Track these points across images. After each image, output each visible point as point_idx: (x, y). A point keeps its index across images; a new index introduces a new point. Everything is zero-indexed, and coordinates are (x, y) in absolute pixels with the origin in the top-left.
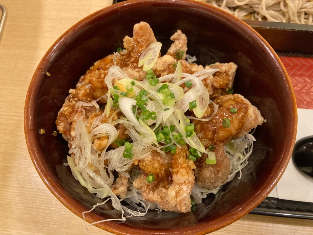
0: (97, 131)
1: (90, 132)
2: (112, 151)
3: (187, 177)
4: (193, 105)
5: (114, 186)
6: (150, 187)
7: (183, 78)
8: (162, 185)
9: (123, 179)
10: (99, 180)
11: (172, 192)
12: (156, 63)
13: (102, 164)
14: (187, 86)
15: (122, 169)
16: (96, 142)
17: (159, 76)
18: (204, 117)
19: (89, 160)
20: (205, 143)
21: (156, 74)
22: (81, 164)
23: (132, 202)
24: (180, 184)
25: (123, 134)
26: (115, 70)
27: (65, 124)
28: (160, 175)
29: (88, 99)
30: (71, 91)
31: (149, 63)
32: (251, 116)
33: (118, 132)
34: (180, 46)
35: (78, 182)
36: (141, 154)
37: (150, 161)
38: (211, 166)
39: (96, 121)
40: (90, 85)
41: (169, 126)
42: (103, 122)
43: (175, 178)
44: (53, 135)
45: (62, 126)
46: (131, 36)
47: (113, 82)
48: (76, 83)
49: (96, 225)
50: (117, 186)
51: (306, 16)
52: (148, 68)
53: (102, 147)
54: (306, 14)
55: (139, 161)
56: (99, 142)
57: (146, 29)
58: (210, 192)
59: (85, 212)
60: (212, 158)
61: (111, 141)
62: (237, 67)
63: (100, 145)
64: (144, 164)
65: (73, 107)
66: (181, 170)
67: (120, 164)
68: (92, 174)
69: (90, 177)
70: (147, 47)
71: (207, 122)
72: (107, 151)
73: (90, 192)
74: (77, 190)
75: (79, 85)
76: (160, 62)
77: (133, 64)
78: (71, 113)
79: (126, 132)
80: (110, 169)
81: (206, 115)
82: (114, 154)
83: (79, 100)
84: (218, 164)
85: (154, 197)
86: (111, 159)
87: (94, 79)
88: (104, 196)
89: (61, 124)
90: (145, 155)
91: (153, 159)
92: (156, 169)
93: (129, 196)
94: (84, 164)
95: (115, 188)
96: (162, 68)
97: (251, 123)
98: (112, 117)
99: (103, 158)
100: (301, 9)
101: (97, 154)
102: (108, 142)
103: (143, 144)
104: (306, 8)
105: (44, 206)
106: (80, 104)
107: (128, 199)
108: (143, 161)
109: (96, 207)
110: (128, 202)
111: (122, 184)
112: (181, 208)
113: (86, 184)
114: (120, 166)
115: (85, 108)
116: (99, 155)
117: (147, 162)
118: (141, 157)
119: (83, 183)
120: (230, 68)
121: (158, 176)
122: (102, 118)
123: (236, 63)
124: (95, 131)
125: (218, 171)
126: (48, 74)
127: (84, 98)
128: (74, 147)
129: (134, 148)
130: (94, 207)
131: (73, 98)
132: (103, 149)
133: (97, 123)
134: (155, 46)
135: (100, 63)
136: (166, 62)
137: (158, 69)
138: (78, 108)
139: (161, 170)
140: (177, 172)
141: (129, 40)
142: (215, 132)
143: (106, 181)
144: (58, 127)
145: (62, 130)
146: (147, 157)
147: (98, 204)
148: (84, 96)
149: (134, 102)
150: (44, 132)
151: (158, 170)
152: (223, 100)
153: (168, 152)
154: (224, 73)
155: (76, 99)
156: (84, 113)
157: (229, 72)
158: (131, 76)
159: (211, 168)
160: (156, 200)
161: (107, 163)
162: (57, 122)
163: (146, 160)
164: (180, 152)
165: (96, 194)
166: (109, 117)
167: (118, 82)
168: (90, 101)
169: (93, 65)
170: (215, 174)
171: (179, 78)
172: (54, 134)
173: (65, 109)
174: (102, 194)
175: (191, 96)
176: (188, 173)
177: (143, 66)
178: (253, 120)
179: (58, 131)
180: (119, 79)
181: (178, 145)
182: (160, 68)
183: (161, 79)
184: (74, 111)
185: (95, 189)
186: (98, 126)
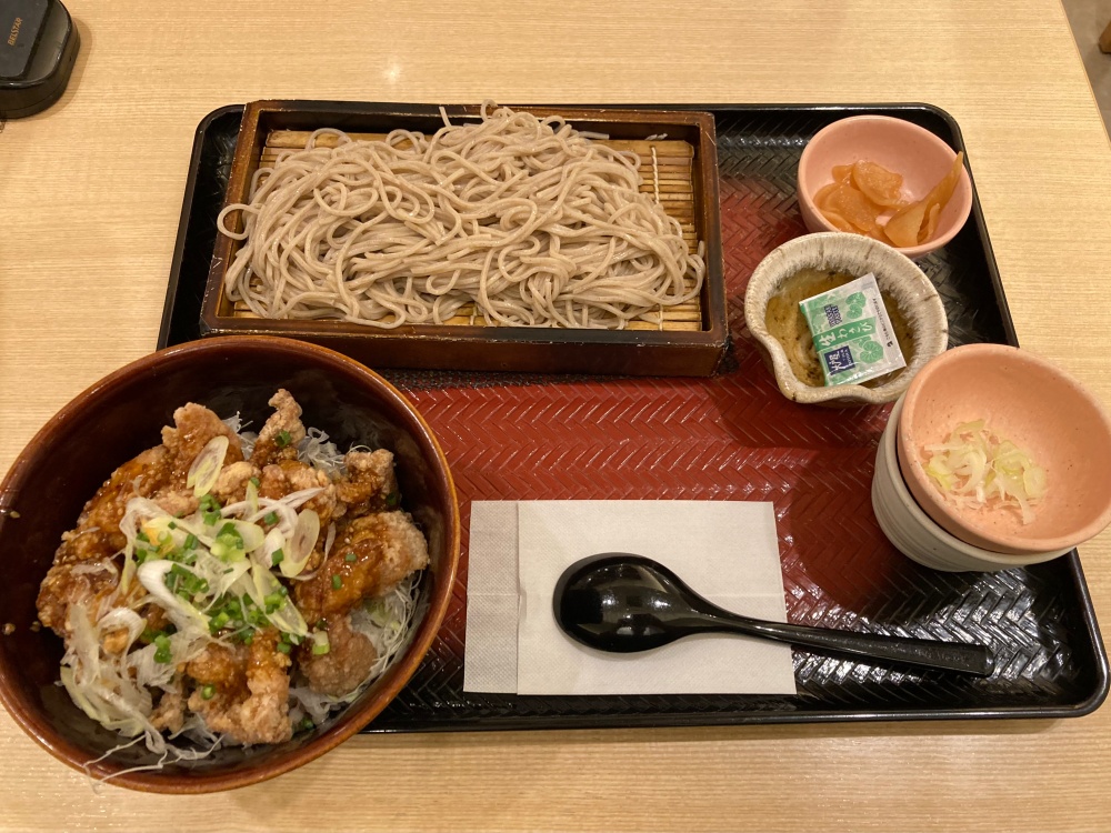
0: (106, 622)
1: (95, 624)
2: (139, 653)
3: (269, 682)
4: (279, 556)
5: (156, 711)
6: (218, 705)
7: (263, 507)
8: (237, 700)
9: (171, 698)
10: (123, 705)
11: (245, 711)
12: (217, 481)
13: (126, 676)
14: (269, 523)
15: (161, 680)
16: (109, 640)
17: (223, 504)
18: (305, 572)
19: (97, 673)
20: (309, 618)
21: (217, 500)
22: (84, 682)
23: (199, 736)
24: (260, 696)
25: (159, 619)
26: (138, 505)
27: (54, 609)
28: (227, 684)
29: (98, 556)
30: (66, 535)
31: (204, 483)
32: (391, 560)
33: (145, 620)
34: (282, 423)
35: (83, 713)
36: (188, 653)
37: (207, 662)
38: (325, 655)
39: (104, 604)
40: (97, 529)
41: (241, 596)
42: (117, 604)
43: (251, 685)
44: (32, 631)
45: (49, 613)
46: (174, 426)
47: (138, 524)
48: (77, 517)
49: (109, 781)
50: (162, 710)
51: (577, 307)
52: (201, 491)
53: (119, 647)
54: (574, 302)
55: (187, 664)
56: (113, 640)
57: (198, 417)
58: (340, 700)
59: (89, 762)
60: (321, 642)
61: (133, 637)
62: (392, 455)
63: (115, 645)
64: (196, 669)
65: (67, 575)
66: (259, 672)
67: (154, 672)
68: (108, 696)
69: (106, 702)
70: (205, 445)
71: (311, 581)
72: (130, 652)
73: (107, 728)
74: (80, 728)
75: (82, 521)
76: (223, 479)
77: (178, 482)
78: (63, 588)
79: (164, 616)
80: (141, 683)
81: (309, 568)
82: (143, 657)
83: (78, 560)
84: (335, 651)
85: (222, 722)
86: (140, 666)
87: (105, 520)
88: (135, 733)
89: (47, 608)
90: (197, 654)
91: (212, 659)
92: (217, 674)
93: (191, 727)
94: (89, 680)
95: (159, 715)
96: (228, 490)
97: (393, 571)
98: (133, 593)
99: (124, 667)
100: (561, 294)
101: (112, 661)
102: (128, 639)
103: (187, 636)
104: (570, 292)
105: (31, 771)
106: (80, 569)
107: (190, 731)
108: (194, 664)
109: (113, 753)
110: (192, 738)
111: (171, 706)
112: (263, 735)
113: (99, 715)
114: (157, 675)
115: (91, 576)
116: (118, 662)
117: (200, 666)
118: (189, 658)
119: (92, 713)
120: (377, 461)
121: (223, 686)
122: (115, 598)
123: (390, 449)
124: (104, 623)
125: (341, 664)
126: (14, 514)
127: (89, 556)
128: (70, 651)
129: (174, 644)
130: (109, 752)
131: (68, 555)
132: (122, 651)
133: (106, 609)
134: (216, 446)
135: (123, 473)
136: (235, 477)
137: (221, 492)
138: (77, 576)
139: (227, 675)
140: (253, 676)
141: (171, 433)
142: (321, 599)
143: (136, 705)
144: (40, 614)
145: (49, 620)
146: (200, 655)
147: (118, 748)
148: (88, 551)
149: (167, 565)
150: (13, 629)
151: (221, 677)
152: (358, 527)
153: (239, 641)
154: (365, 472)
155: (73, 558)
156: (89, 586)
157: (376, 468)
158: (169, 509)
159: (328, 659)
160: (225, 726)
161: (134, 672)
162: (39, 604)
163: (197, 661)
164: (260, 642)
165: (119, 730)
166: (129, 593)
167: (146, 525)
168: (100, 560)
169: (110, 477)
170: (337, 669)
171: (255, 507)
172: (33, 628)
173: (51, 580)
174: (132, 729)
175: (275, 540)
176: (269, 675)
177: (193, 487)
178: (397, 566)
179: (40, 622)
180: (149, 519)
181: (258, 629)
182: (223, 489)
183: (226, 510)
184: (68, 583)
185: (115, 723)
186: (108, 612)
